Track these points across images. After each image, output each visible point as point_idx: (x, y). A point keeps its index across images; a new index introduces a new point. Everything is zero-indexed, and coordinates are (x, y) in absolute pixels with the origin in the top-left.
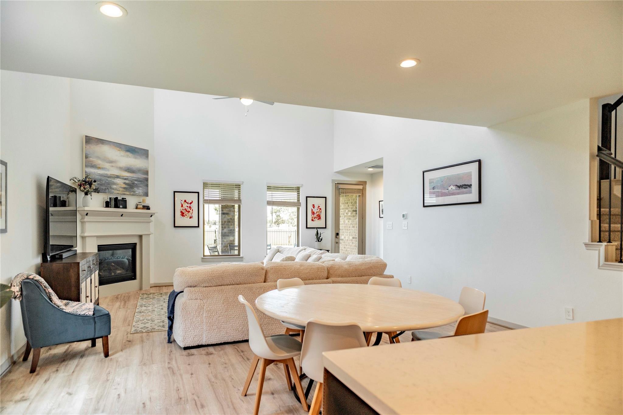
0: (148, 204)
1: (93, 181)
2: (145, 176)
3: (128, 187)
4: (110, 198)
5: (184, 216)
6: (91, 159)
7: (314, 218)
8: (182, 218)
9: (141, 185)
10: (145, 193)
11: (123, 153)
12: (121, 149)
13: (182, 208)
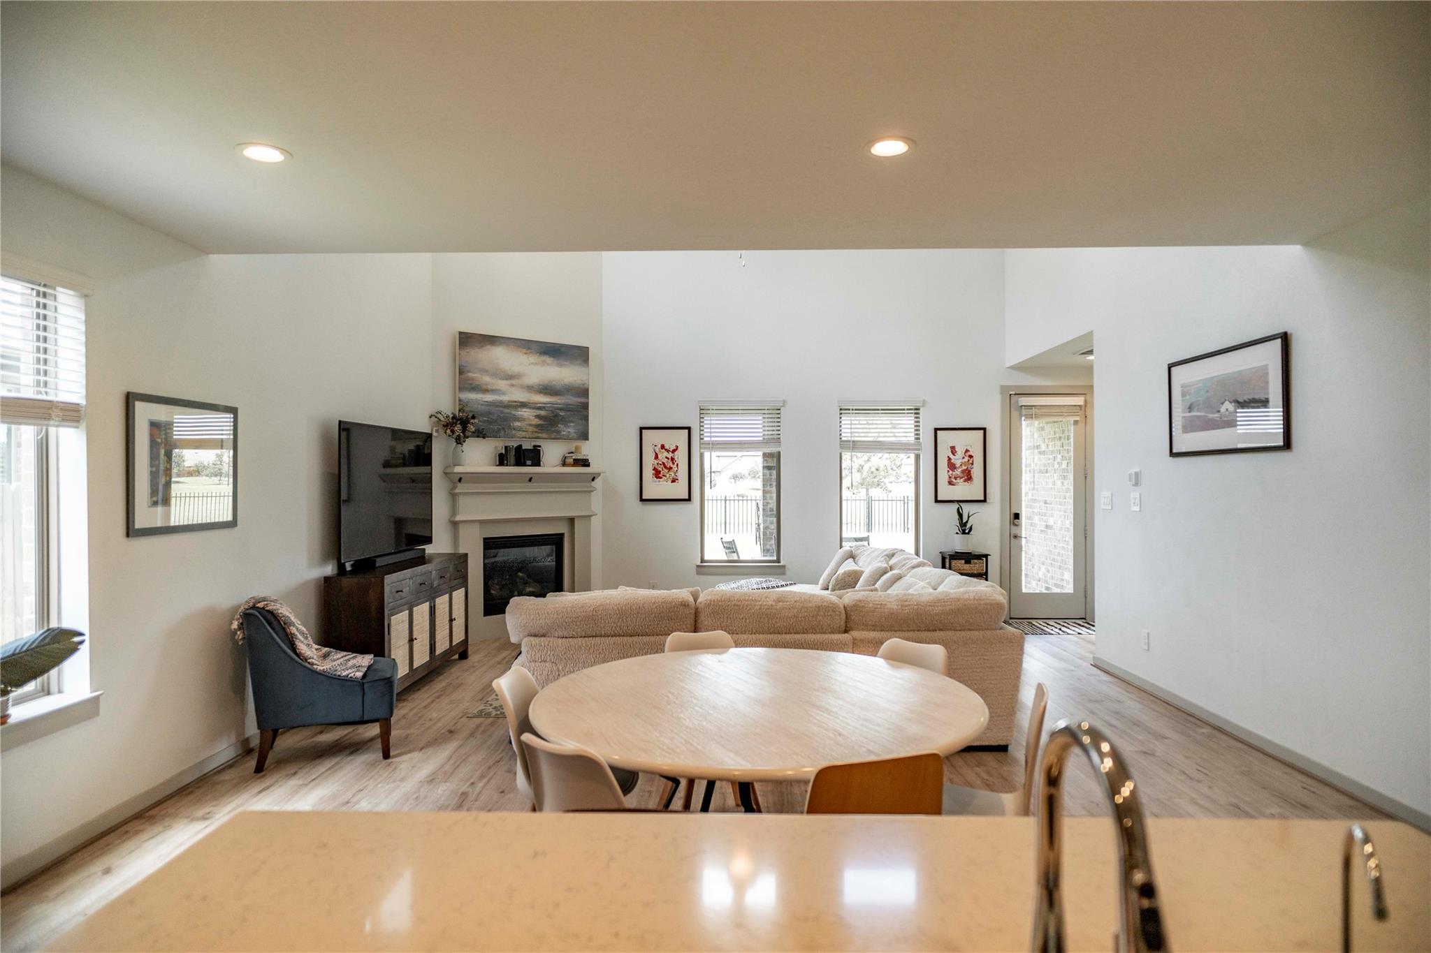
0: (584, 455)
1: (470, 416)
2: (583, 400)
3: (546, 423)
4: (506, 447)
5: (661, 478)
6: (470, 375)
7: (956, 478)
8: (656, 482)
9: (572, 419)
10: (582, 433)
11: (533, 358)
12: (530, 351)
13: (656, 462)
